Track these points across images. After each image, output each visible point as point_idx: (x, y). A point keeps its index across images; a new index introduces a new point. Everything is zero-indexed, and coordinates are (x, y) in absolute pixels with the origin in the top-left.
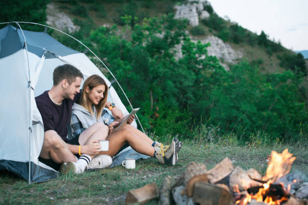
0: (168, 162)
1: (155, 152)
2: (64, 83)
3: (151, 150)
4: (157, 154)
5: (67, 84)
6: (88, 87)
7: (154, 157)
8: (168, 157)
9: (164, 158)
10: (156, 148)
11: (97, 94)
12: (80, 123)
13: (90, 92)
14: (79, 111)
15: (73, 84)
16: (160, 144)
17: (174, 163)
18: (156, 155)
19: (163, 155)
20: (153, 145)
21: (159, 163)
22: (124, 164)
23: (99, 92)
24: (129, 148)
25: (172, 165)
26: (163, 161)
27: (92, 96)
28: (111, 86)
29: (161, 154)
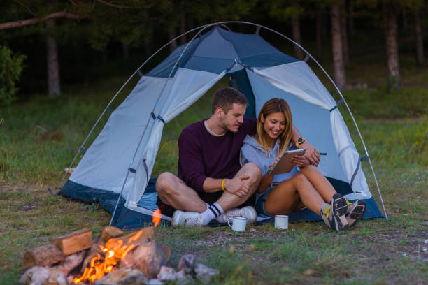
6: (263, 115)
11: (271, 125)
13: (265, 120)
17: (337, 229)
18: (322, 215)
19: (328, 215)
23: (274, 123)
26: (328, 224)
28: (335, 108)
29: (326, 215)
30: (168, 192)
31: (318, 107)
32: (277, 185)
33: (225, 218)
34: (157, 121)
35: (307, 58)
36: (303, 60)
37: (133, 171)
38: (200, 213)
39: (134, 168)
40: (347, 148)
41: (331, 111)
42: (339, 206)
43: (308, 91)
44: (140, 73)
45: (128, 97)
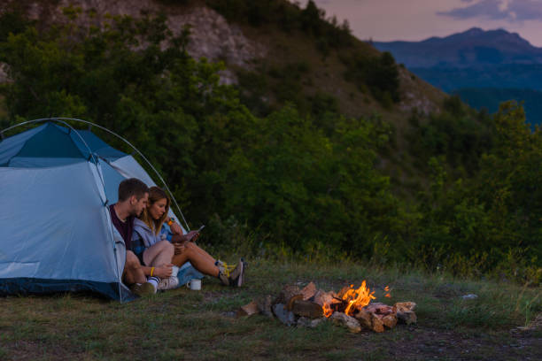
0: (233, 283)
1: (220, 272)
2: (133, 199)
3: (216, 269)
5: (136, 201)
7: (219, 277)
8: (234, 278)
9: (230, 278)
10: (221, 268)
11: (159, 208)
12: (141, 240)
14: (141, 227)
15: (142, 201)
16: (224, 264)
17: (240, 284)
18: (221, 276)
20: (216, 264)
21: (223, 285)
22: (189, 284)
23: (161, 206)
24: (188, 264)
25: (237, 287)
26: (227, 282)
27: (153, 212)
29: (225, 275)
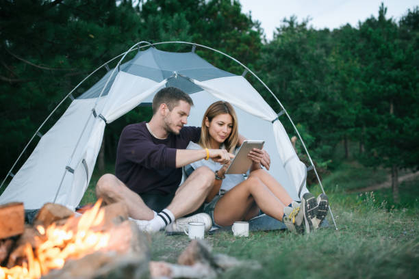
1: (284, 215)
4: (286, 219)
5: (167, 110)
6: (207, 119)
7: (283, 222)
11: (218, 127)
13: (210, 125)
18: (285, 221)
19: (293, 220)
20: (290, 205)
23: (221, 125)
28: (276, 119)
29: (290, 220)
30: (111, 195)
31: (260, 117)
32: (225, 194)
33: (175, 227)
34: (98, 119)
35: (245, 73)
36: (241, 75)
37: (72, 171)
38: (148, 220)
39: (73, 167)
40: (293, 157)
41: (273, 122)
42: (311, 207)
43: (249, 103)
44: (72, 97)
45: (59, 120)
